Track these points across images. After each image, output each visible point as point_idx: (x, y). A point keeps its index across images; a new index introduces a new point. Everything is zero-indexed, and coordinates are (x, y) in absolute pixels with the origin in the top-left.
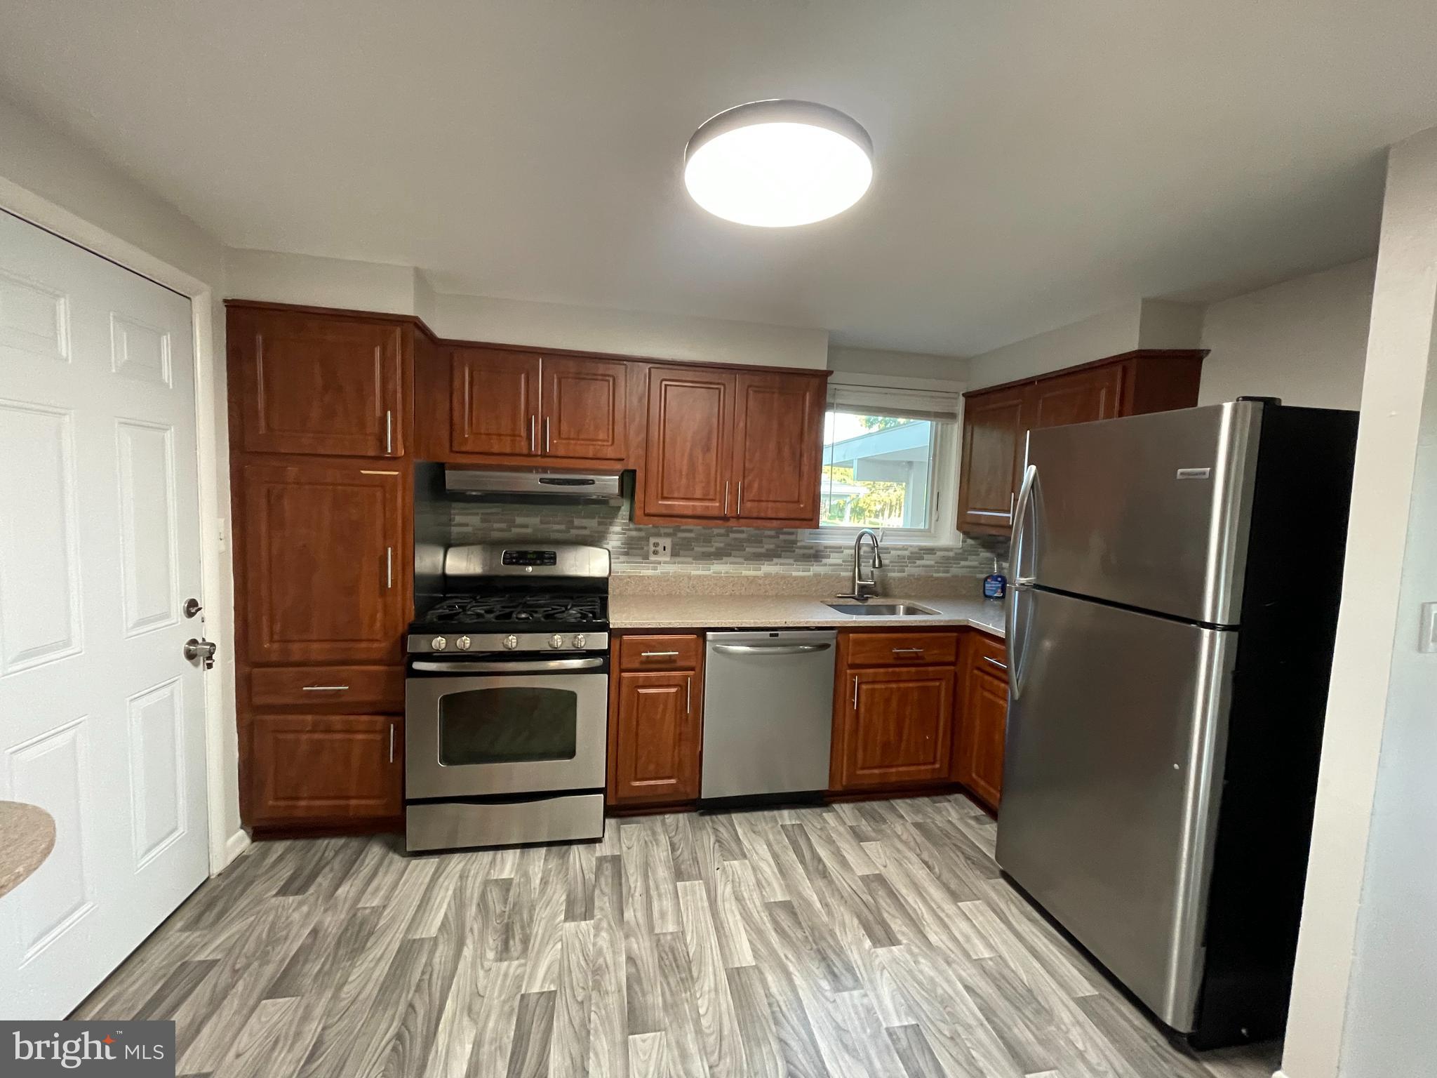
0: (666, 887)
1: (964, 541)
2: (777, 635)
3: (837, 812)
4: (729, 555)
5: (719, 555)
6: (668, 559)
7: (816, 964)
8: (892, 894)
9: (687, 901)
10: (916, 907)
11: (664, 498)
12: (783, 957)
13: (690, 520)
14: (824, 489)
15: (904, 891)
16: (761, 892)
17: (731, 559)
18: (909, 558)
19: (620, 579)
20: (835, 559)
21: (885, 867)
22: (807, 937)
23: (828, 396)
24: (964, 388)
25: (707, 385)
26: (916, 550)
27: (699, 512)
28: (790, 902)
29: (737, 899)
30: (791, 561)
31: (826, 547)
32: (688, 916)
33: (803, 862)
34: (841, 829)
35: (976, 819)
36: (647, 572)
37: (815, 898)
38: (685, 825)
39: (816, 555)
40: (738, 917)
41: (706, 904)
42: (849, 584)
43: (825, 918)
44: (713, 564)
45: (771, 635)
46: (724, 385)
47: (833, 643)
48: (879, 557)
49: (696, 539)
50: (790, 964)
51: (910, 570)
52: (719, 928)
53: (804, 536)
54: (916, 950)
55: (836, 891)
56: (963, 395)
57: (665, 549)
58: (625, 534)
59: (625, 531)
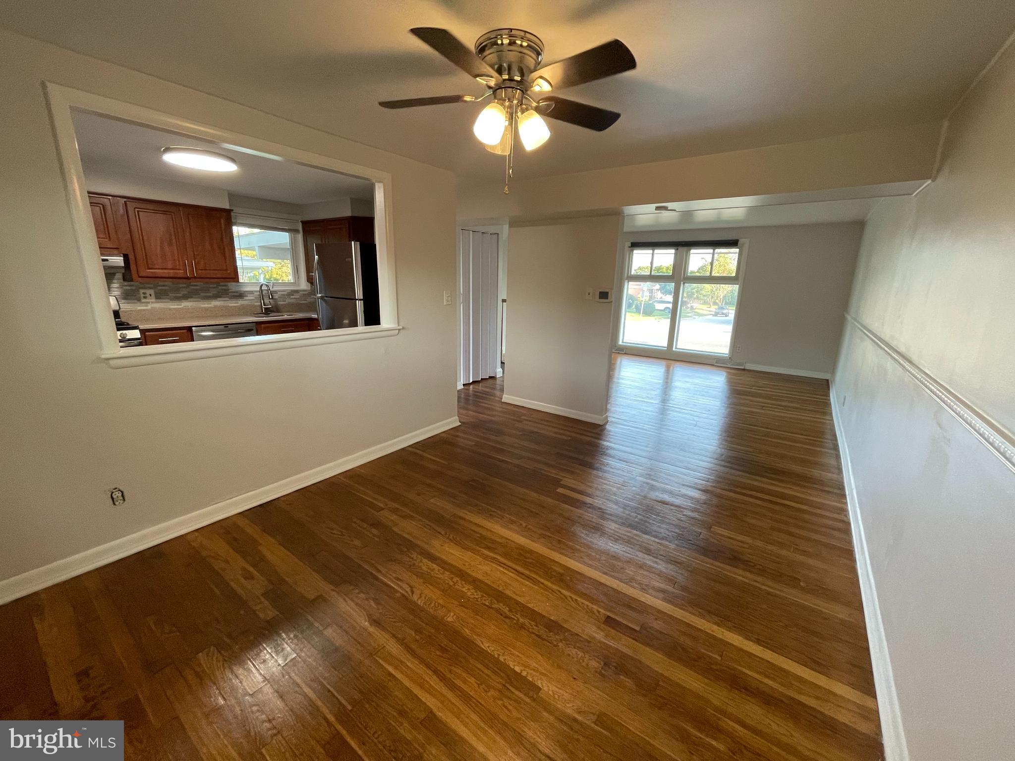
1: (311, 287)
2: (227, 327)
4: (191, 297)
5: (186, 297)
6: (154, 301)
11: (149, 269)
13: (166, 279)
14: (239, 263)
17: (192, 300)
18: (287, 295)
19: (125, 312)
20: (250, 297)
23: (232, 218)
24: (300, 218)
25: (165, 213)
26: (290, 291)
27: (171, 275)
30: (227, 299)
31: (244, 292)
36: (140, 307)
39: (240, 295)
42: (259, 308)
44: (183, 302)
45: (225, 327)
46: (174, 213)
47: (254, 328)
48: (271, 295)
49: (170, 290)
51: (288, 301)
53: (232, 286)
56: (302, 222)
57: (150, 295)
58: (121, 288)
59: (121, 287)
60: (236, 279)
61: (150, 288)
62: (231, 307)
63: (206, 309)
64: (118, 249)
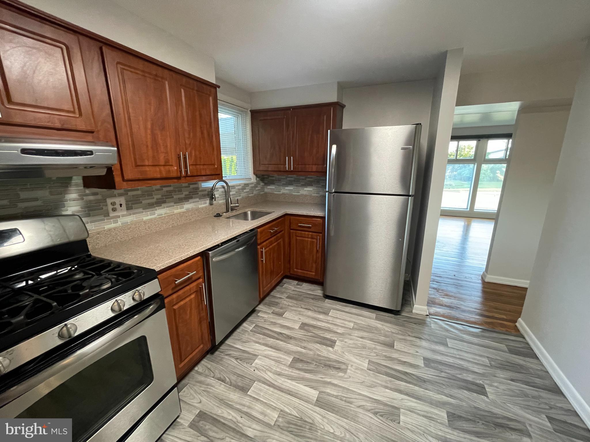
0: (246, 401)
1: (256, 179)
2: (238, 240)
3: (261, 311)
5: (159, 203)
6: (125, 213)
7: (331, 371)
8: (314, 327)
9: (263, 396)
10: (323, 325)
11: (138, 166)
12: (321, 379)
13: (156, 181)
15: (315, 323)
16: (282, 364)
21: (300, 319)
22: (316, 365)
24: (251, 108)
25: (154, 77)
26: (243, 185)
28: (294, 358)
29: (279, 375)
32: (273, 402)
33: (278, 339)
34: (270, 316)
35: (298, 284)
36: (109, 225)
37: (299, 349)
38: (212, 365)
40: (289, 381)
41: (272, 389)
43: (311, 353)
49: (143, 195)
50: (326, 379)
51: (242, 195)
52: (289, 393)
54: (341, 339)
55: (300, 340)
56: (251, 111)
57: (121, 205)
58: (82, 199)
59: (81, 197)
60: (220, 175)
61: (120, 195)
62: (202, 208)
63: (181, 215)
64: (92, 132)
